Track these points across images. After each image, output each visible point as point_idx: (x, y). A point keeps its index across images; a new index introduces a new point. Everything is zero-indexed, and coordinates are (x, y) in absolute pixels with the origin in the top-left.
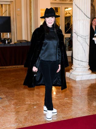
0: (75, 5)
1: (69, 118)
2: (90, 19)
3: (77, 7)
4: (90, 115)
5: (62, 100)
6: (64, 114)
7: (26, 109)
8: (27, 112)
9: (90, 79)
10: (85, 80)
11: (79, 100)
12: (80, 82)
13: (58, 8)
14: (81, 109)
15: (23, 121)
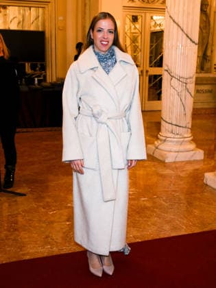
0: (170, 17)
1: (146, 239)
2: (197, 46)
3: (174, 21)
4: (187, 233)
5: (136, 202)
6: (138, 231)
7: (66, 217)
8: (68, 223)
9: (192, 159)
10: (183, 162)
11: (167, 203)
12: (174, 165)
13: (139, 17)
14: (170, 222)
15: (60, 240)
